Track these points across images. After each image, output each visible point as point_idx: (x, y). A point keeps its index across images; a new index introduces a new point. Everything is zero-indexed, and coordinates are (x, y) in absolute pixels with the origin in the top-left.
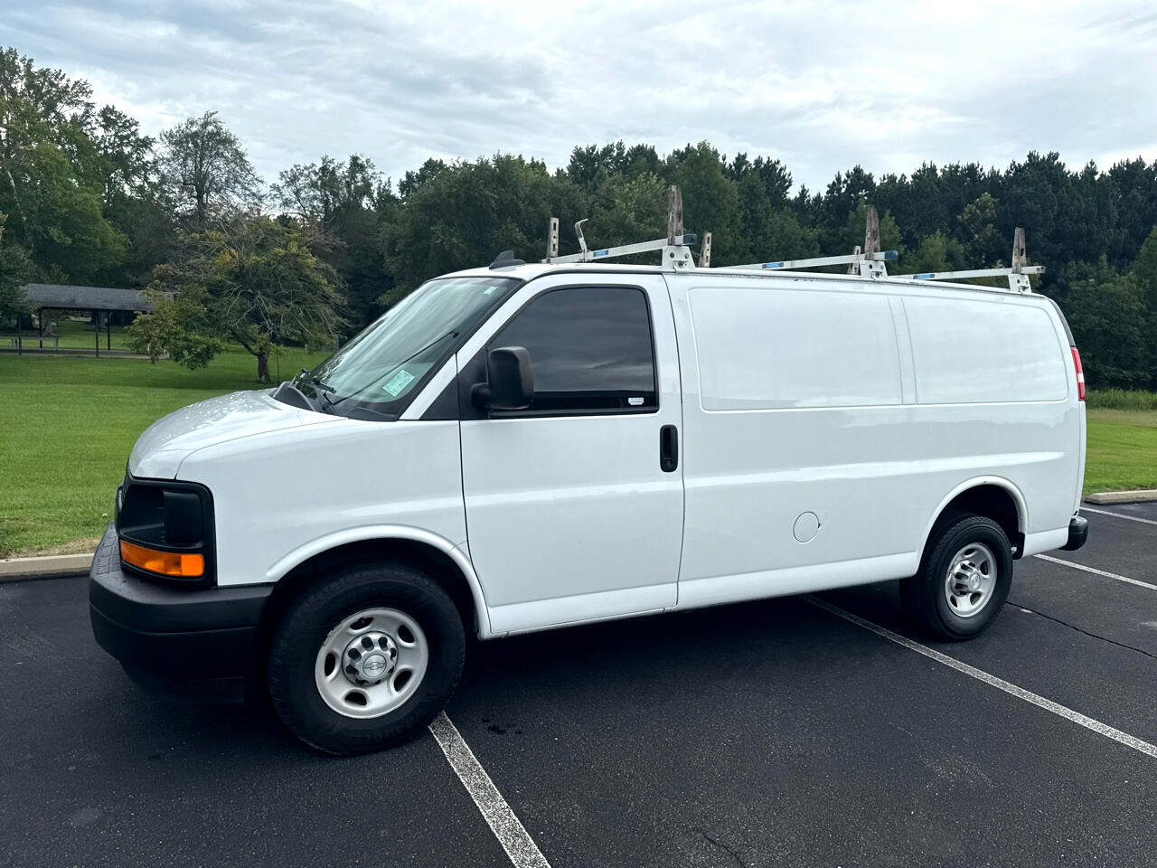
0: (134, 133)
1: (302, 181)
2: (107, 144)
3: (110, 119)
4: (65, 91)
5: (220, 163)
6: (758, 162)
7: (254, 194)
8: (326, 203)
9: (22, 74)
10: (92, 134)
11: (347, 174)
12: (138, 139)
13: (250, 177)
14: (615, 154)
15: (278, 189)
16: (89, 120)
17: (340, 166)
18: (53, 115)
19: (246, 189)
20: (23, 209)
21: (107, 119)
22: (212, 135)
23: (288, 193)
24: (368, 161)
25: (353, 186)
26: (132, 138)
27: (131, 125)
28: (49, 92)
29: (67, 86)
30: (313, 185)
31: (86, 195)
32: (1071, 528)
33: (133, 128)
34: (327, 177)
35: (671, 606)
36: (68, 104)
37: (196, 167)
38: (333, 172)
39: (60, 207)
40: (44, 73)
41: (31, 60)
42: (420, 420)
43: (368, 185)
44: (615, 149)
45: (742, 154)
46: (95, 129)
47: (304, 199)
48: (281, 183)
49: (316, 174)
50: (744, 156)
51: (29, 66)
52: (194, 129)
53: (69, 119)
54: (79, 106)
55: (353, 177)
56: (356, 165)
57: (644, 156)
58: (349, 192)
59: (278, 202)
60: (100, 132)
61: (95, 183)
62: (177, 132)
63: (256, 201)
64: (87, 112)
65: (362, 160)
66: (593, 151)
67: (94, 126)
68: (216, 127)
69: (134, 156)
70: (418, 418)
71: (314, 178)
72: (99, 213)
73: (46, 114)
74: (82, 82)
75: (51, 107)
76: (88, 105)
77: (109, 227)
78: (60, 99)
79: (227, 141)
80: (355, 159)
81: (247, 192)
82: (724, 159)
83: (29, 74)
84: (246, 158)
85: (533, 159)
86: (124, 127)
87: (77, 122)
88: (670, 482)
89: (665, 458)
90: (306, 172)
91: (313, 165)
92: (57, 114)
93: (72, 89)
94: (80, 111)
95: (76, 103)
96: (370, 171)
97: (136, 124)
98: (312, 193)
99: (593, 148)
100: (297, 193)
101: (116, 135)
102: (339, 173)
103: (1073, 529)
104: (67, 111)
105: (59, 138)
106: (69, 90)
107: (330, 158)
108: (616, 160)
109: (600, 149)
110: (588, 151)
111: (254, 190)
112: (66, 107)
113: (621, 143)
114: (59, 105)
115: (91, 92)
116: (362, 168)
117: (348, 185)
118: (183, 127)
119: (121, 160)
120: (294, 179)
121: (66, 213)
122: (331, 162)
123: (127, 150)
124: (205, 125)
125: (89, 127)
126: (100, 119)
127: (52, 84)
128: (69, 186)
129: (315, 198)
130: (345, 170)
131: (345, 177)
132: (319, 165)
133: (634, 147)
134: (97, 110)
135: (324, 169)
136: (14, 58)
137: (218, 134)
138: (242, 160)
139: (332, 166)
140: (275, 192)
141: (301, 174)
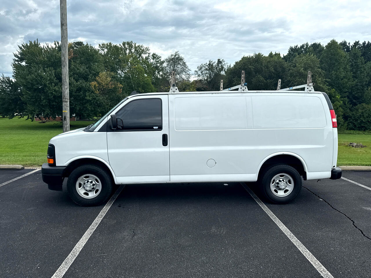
0: (160, 60)
1: (203, 69)
2: (153, 64)
3: (154, 56)
4: (143, 50)
5: (179, 66)
6: (364, 43)
7: (188, 74)
8: (210, 74)
9: (134, 47)
10: (150, 61)
11: (216, 65)
12: (161, 62)
13: (187, 69)
14: (305, 47)
15: (197, 72)
16: (149, 58)
17: (214, 63)
18: (141, 57)
19: (186, 73)
20: (133, 83)
21: (154, 57)
22: (177, 58)
23: (199, 73)
24: (223, 60)
25: (218, 68)
26: (160, 61)
27: (159, 58)
28: (140, 51)
29: (144, 49)
30: (206, 69)
31: (148, 78)
32: (332, 171)
33: (160, 59)
34: (210, 66)
35: (168, 182)
36: (144, 54)
37: (173, 68)
38: (212, 65)
39: (142, 82)
40: (138, 46)
41: (136, 43)
42: (98, 132)
43: (222, 67)
44: (305, 45)
45: (357, 41)
46: (151, 60)
47: (204, 74)
48: (197, 70)
49: (207, 66)
50: (358, 42)
51: (135, 45)
52: (173, 57)
53: (144, 58)
54: (147, 54)
55: (218, 65)
56: (219, 62)
57: (316, 46)
58: (217, 71)
59: (197, 75)
60: (152, 61)
61: (150, 75)
62: (168, 58)
63: (189, 76)
64: (149, 55)
65: (221, 60)
66: (297, 47)
67: (150, 59)
68: (178, 56)
69: (160, 66)
70: (97, 131)
71: (207, 67)
72: (151, 83)
73: (139, 57)
74: (147, 47)
75: (140, 55)
76: (149, 53)
77: (153, 87)
78: (142, 53)
79: (181, 59)
80: (219, 60)
81: (186, 74)
82: (349, 44)
83: (136, 47)
84: (186, 64)
85: (275, 52)
86: (158, 58)
87: (147, 58)
88: (166, 149)
89: (164, 143)
90: (204, 66)
91: (207, 63)
92: (142, 57)
93: (145, 49)
94: (147, 55)
95: (146, 53)
96: (223, 63)
97: (161, 57)
98: (206, 72)
99: (297, 46)
100: (202, 72)
101: (156, 61)
102: (214, 65)
103: (333, 172)
104: (144, 56)
105: (142, 63)
106: (144, 50)
107: (211, 61)
108: (305, 50)
109: (299, 46)
110: (295, 48)
111: (188, 73)
112: (144, 55)
113: (307, 43)
114: (142, 54)
115: (149, 50)
116: (221, 62)
117: (217, 68)
118: (170, 57)
119: (157, 68)
120: (201, 68)
121: (143, 84)
122: (212, 62)
123: (158, 65)
124: (176, 55)
125: (149, 59)
126: (152, 57)
127: (141, 49)
128: (144, 76)
129: (207, 73)
130: (216, 64)
131: (216, 66)
132: (208, 63)
133: (312, 44)
134: (151, 55)
135: (209, 64)
136: (132, 43)
137: (179, 57)
138: (185, 65)
139: (212, 63)
140: (196, 73)
141: (203, 67)
